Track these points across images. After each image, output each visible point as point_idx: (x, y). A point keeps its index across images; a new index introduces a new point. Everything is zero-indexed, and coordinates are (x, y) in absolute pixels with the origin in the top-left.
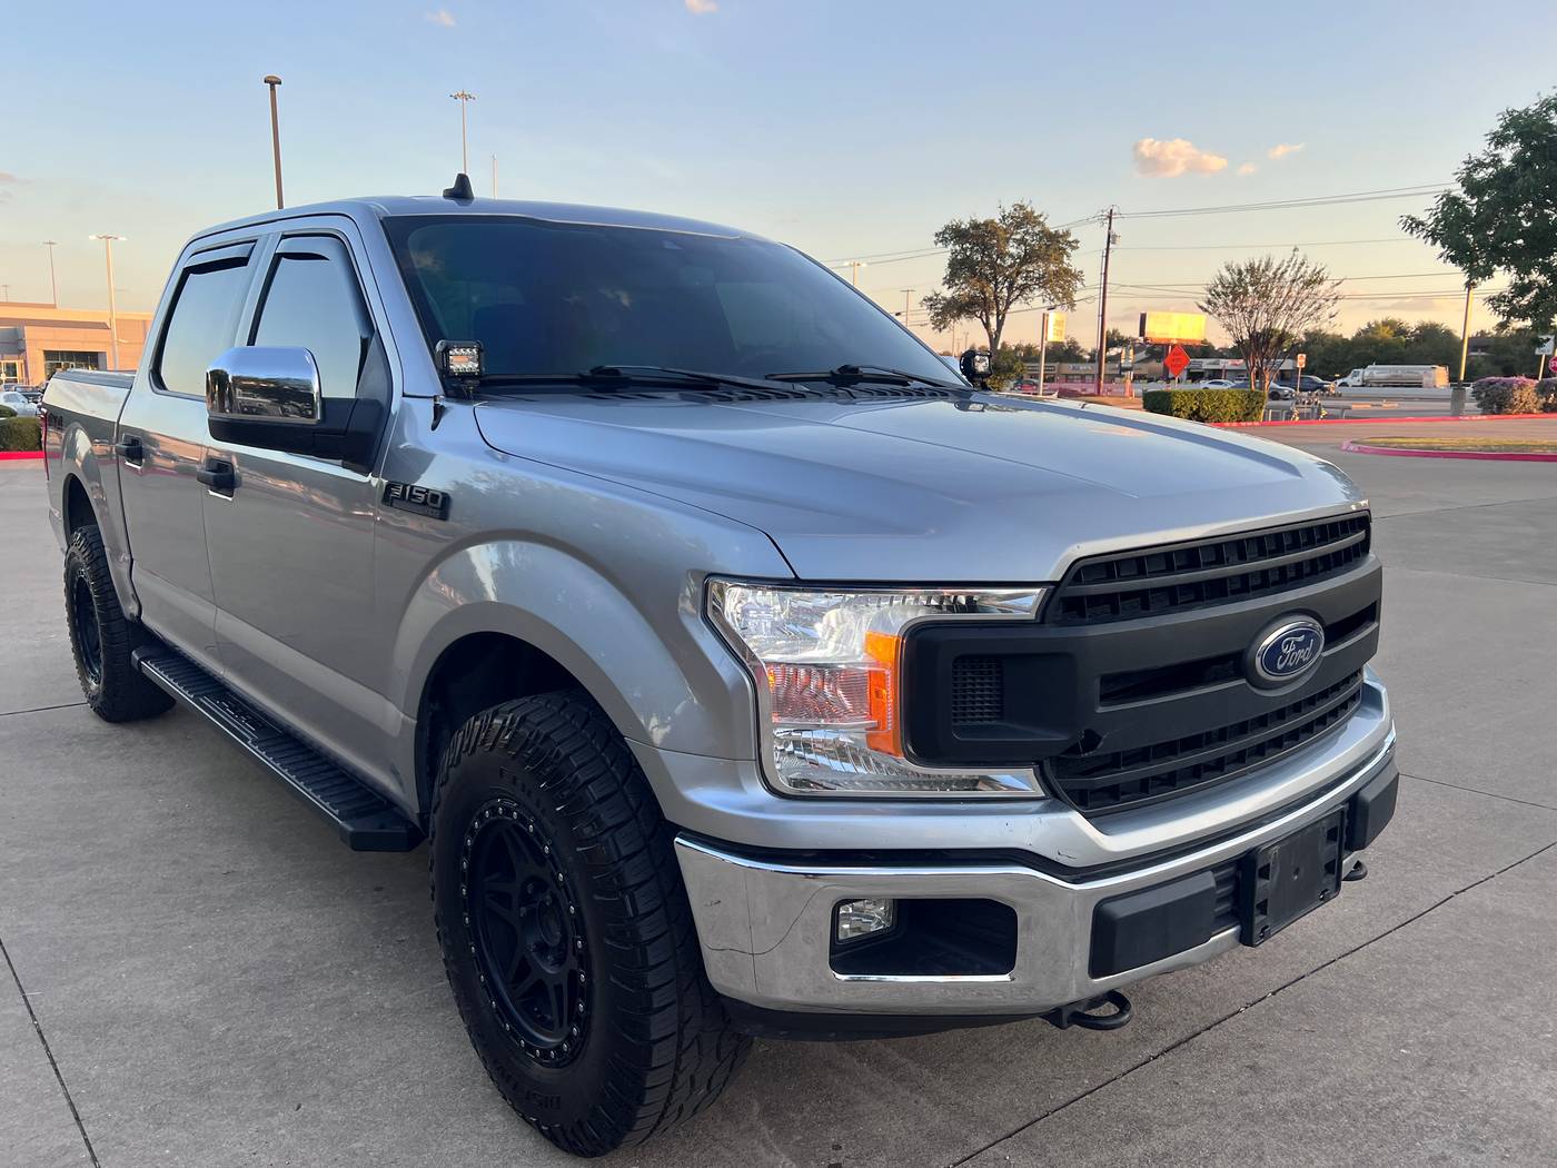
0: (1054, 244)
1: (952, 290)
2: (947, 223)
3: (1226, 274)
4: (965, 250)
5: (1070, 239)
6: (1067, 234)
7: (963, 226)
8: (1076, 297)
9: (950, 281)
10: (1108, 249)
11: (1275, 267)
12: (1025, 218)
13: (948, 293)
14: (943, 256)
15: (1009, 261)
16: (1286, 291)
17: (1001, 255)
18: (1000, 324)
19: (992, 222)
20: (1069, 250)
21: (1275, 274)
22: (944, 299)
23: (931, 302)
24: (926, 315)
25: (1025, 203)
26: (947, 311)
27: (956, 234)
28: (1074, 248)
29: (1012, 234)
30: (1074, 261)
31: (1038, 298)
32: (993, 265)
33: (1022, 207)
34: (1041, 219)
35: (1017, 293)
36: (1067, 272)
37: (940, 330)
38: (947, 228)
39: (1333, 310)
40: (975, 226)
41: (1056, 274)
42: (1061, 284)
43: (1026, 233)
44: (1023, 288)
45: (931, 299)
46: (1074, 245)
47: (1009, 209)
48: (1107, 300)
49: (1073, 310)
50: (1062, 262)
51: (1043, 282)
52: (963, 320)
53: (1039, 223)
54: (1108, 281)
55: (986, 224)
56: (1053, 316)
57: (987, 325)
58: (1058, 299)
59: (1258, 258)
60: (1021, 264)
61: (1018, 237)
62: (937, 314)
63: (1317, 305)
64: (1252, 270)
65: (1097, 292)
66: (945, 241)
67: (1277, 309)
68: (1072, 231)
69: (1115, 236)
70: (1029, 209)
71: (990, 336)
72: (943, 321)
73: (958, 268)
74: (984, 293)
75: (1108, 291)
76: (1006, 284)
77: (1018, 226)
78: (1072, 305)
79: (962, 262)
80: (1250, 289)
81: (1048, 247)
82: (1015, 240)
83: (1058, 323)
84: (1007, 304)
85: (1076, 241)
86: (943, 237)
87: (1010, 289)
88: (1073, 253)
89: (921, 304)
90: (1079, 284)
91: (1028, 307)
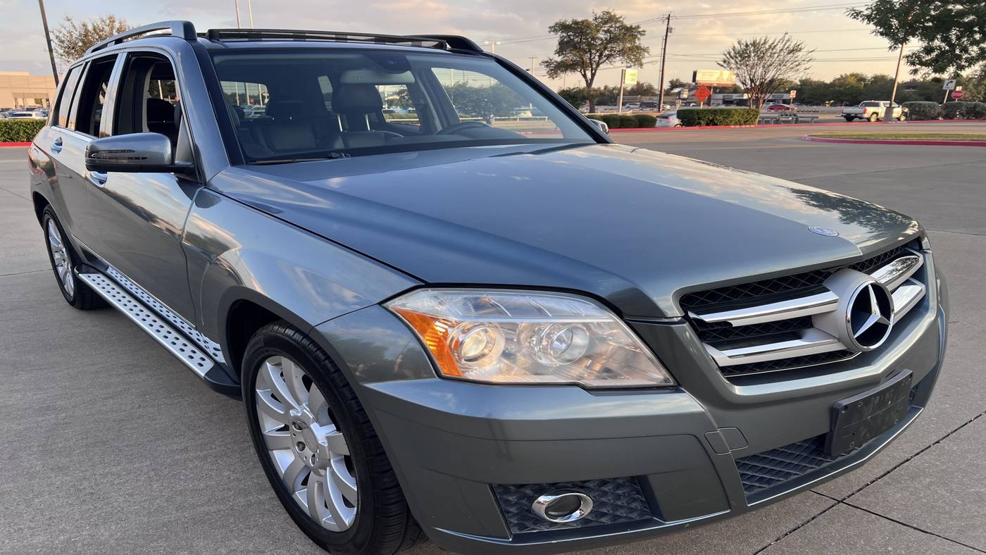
0: (631, 32)
1: (561, 57)
2: (557, 21)
3: (737, 46)
4: (569, 36)
5: (640, 30)
6: (638, 27)
7: (568, 23)
8: (643, 61)
9: (560, 51)
10: (666, 36)
11: (770, 43)
12: (609, 19)
13: (559, 59)
14: (554, 40)
15: (600, 42)
16: (776, 55)
17: (594, 39)
18: (593, 75)
19: (587, 20)
20: (639, 36)
21: (770, 46)
22: (556, 62)
23: (547, 63)
24: (544, 70)
25: (610, 11)
26: (557, 69)
27: (563, 27)
28: (642, 35)
29: (601, 28)
30: (642, 42)
31: (618, 62)
32: (589, 45)
33: (608, 13)
34: (621, 19)
35: (605, 59)
36: (638, 48)
37: (553, 78)
38: (556, 24)
39: (807, 65)
40: (576, 23)
41: (630, 49)
42: (635, 55)
43: (611, 27)
44: (608, 57)
45: (547, 62)
46: (643, 33)
47: (599, 14)
48: (665, 63)
49: (641, 68)
50: (635, 43)
51: (622, 52)
52: (569, 73)
53: (620, 21)
54: (666, 52)
55: (583, 22)
56: (629, 71)
57: (585, 76)
58: (632, 62)
59: (759, 38)
60: (607, 44)
61: (606, 29)
62: (552, 70)
63: (797, 63)
64: (754, 44)
65: (659, 59)
66: (555, 31)
67: (770, 65)
68: (641, 26)
69: (672, 29)
70: (613, 14)
71: (587, 81)
72: (556, 73)
73: (563, 47)
74: (582, 59)
75: (666, 58)
76: (598, 54)
77: (606, 23)
78: (641, 65)
79: (567, 43)
80: (753, 55)
81: (625, 34)
82: (603, 31)
83: (633, 75)
84: (598, 65)
85: (644, 31)
86: (554, 29)
87: (600, 57)
88: (642, 38)
89: (540, 64)
90: (646, 54)
91: (612, 66)
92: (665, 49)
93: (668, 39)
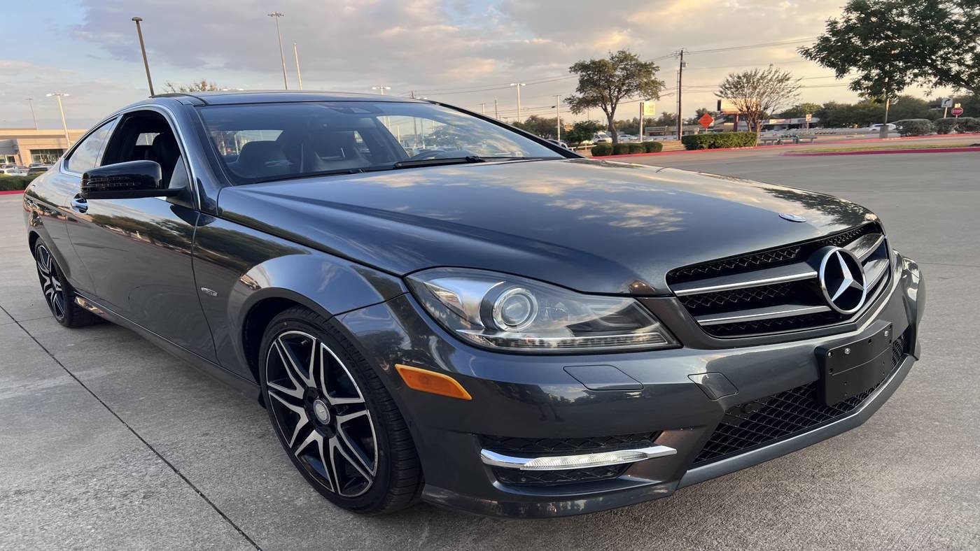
0: (646, 69)
1: (582, 94)
2: (577, 62)
3: (730, 79)
4: (589, 75)
5: (654, 66)
6: (652, 64)
7: (586, 63)
8: (660, 94)
9: (582, 88)
10: (681, 70)
12: (625, 57)
13: (580, 96)
14: (575, 79)
15: (617, 79)
17: (612, 76)
18: (613, 109)
19: (603, 60)
20: (653, 72)
22: (578, 98)
23: (570, 100)
24: (567, 107)
25: (625, 50)
26: (579, 105)
27: (582, 67)
29: (618, 66)
30: (658, 76)
31: (636, 96)
32: (608, 81)
33: (623, 52)
34: (636, 57)
35: (623, 93)
36: (654, 82)
38: (576, 65)
40: (593, 63)
41: (646, 84)
42: (651, 89)
43: (627, 64)
44: (627, 91)
45: (570, 99)
46: (657, 69)
47: (615, 54)
48: (682, 94)
49: (658, 100)
50: (650, 78)
51: (639, 87)
52: (591, 108)
53: (634, 60)
54: (682, 85)
55: (600, 62)
56: (647, 104)
57: (605, 110)
58: (650, 95)
59: (750, 71)
60: (625, 80)
61: (622, 66)
62: (575, 106)
63: (787, 90)
64: (746, 76)
65: (675, 91)
66: (575, 71)
68: (654, 62)
69: (685, 63)
70: (628, 53)
71: (608, 114)
72: (579, 109)
73: (583, 85)
74: (602, 95)
75: (682, 89)
76: (617, 90)
77: (622, 61)
78: (658, 98)
79: (587, 80)
81: (640, 71)
82: (621, 68)
83: (650, 107)
84: (618, 99)
85: (658, 67)
86: (575, 69)
87: (619, 92)
88: (656, 73)
89: (564, 102)
90: (662, 87)
91: (630, 100)
92: (680, 82)
93: (682, 73)
